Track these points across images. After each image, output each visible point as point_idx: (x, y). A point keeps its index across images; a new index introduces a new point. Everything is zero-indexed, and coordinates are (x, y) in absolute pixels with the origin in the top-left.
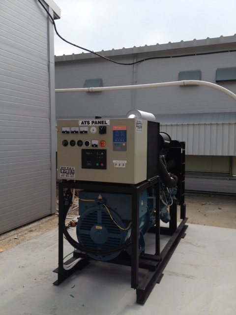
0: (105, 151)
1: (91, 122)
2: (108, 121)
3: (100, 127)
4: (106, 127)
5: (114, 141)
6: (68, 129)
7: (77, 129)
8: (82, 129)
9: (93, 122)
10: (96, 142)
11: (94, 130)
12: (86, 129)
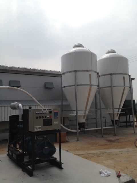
0: (51, 119)
1: (46, 110)
2: (52, 109)
3: (50, 111)
4: (51, 111)
5: (54, 115)
6: (38, 112)
7: (42, 112)
8: (44, 112)
9: (47, 110)
10: (48, 116)
11: (48, 112)
12: (45, 112)
